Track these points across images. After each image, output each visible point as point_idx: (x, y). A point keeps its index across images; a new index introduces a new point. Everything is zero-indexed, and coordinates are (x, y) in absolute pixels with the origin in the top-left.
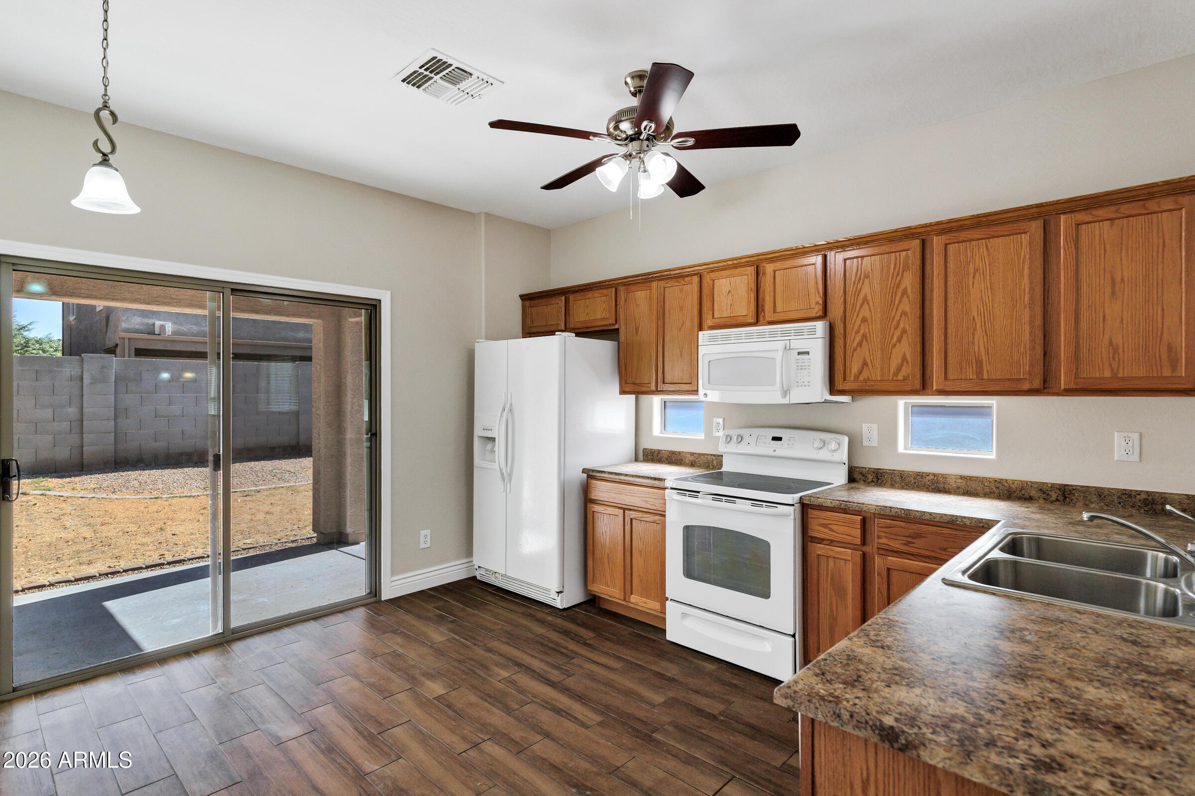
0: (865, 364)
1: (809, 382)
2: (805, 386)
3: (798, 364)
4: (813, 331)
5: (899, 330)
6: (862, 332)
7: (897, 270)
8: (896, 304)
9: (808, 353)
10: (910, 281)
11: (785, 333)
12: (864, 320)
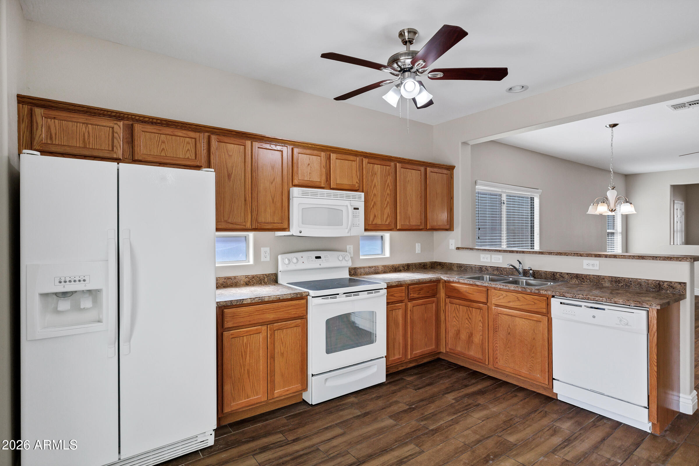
0: (375, 216)
1: (359, 224)
2: (357, 226)
3: (354, 214)
4: (360, 198)
5: (387, 201)
6: (374, 200)
7: (386, 174)
8: (386, 189)
9: (358, 209)
10: (390, 180)
11: (348, 197)
12: (375, 195)
